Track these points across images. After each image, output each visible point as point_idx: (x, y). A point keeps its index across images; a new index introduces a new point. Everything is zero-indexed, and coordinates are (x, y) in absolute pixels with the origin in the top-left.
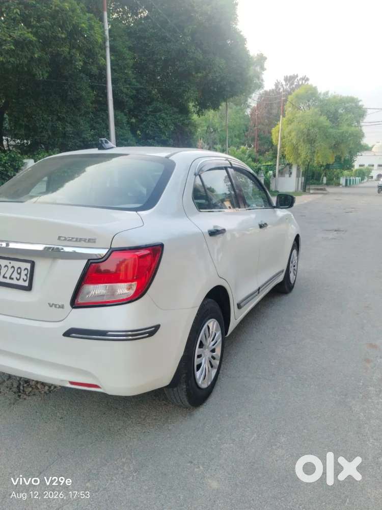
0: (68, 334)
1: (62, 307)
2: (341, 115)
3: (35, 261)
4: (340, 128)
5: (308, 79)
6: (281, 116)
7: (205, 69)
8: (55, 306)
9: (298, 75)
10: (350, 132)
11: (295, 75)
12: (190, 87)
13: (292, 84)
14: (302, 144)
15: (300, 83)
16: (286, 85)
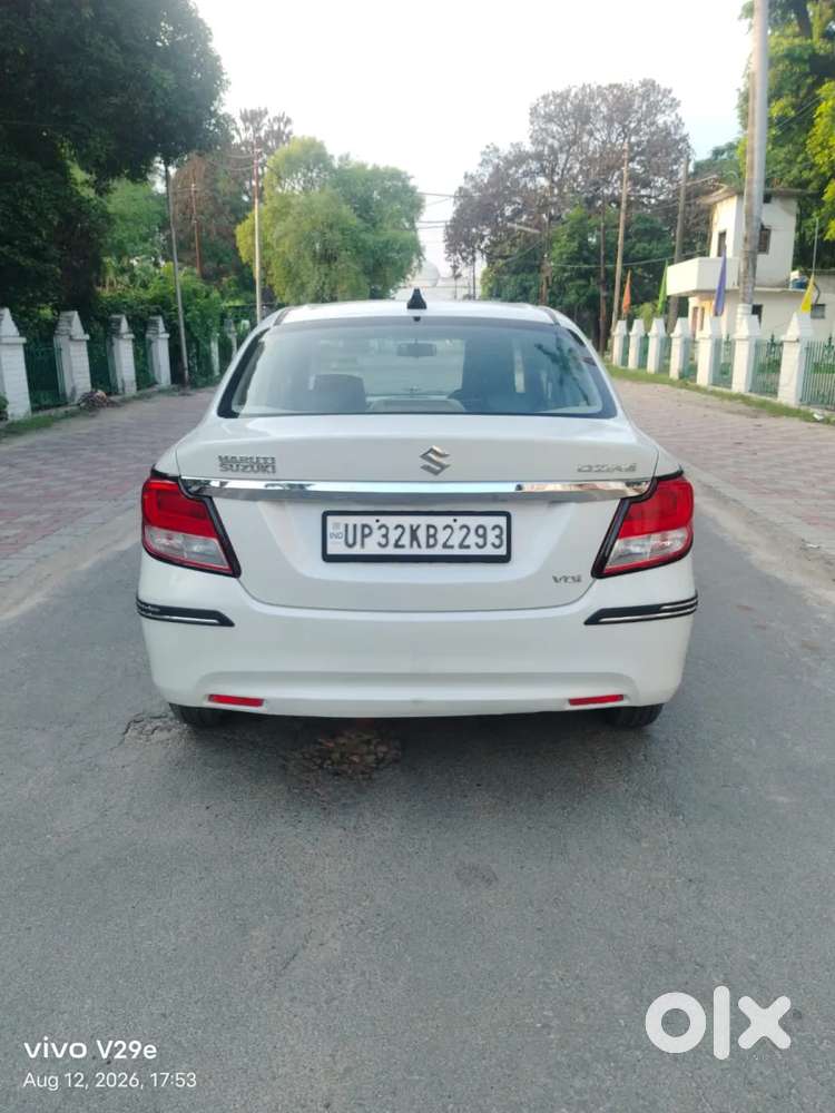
0: (594, 620)
1: (578, 580)
2: (379, 204)
3: (510, 511)
4: (382, 232)
5: (288, 121)
6: (257, 201)
7: (123, 88)
8: (566, 579)
9: (269, 110)
10: (402, 242)
11: (263, 109)
12: (91, 127)
13: (257, 130)
14: (311, 265)
15: (276, 128)
16: (247, 129)
